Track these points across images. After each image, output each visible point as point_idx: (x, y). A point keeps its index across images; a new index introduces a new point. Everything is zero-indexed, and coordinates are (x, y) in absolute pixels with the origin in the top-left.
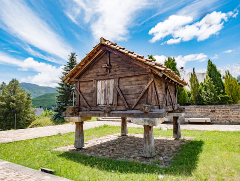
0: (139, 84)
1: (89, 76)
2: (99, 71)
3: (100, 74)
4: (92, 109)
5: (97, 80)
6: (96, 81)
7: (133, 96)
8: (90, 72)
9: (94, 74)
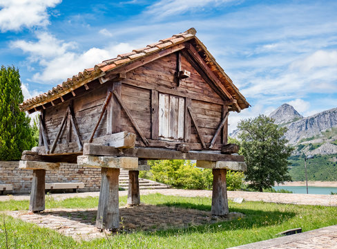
0: (212, 116)
1: (142, 79)
2: (163, 78)
3: (162, 82)
4: (152, 145)
5: (159, 92)
6: (157, 93)
7: (206, 131)
8: (146, 72)
9: (153, 80)
